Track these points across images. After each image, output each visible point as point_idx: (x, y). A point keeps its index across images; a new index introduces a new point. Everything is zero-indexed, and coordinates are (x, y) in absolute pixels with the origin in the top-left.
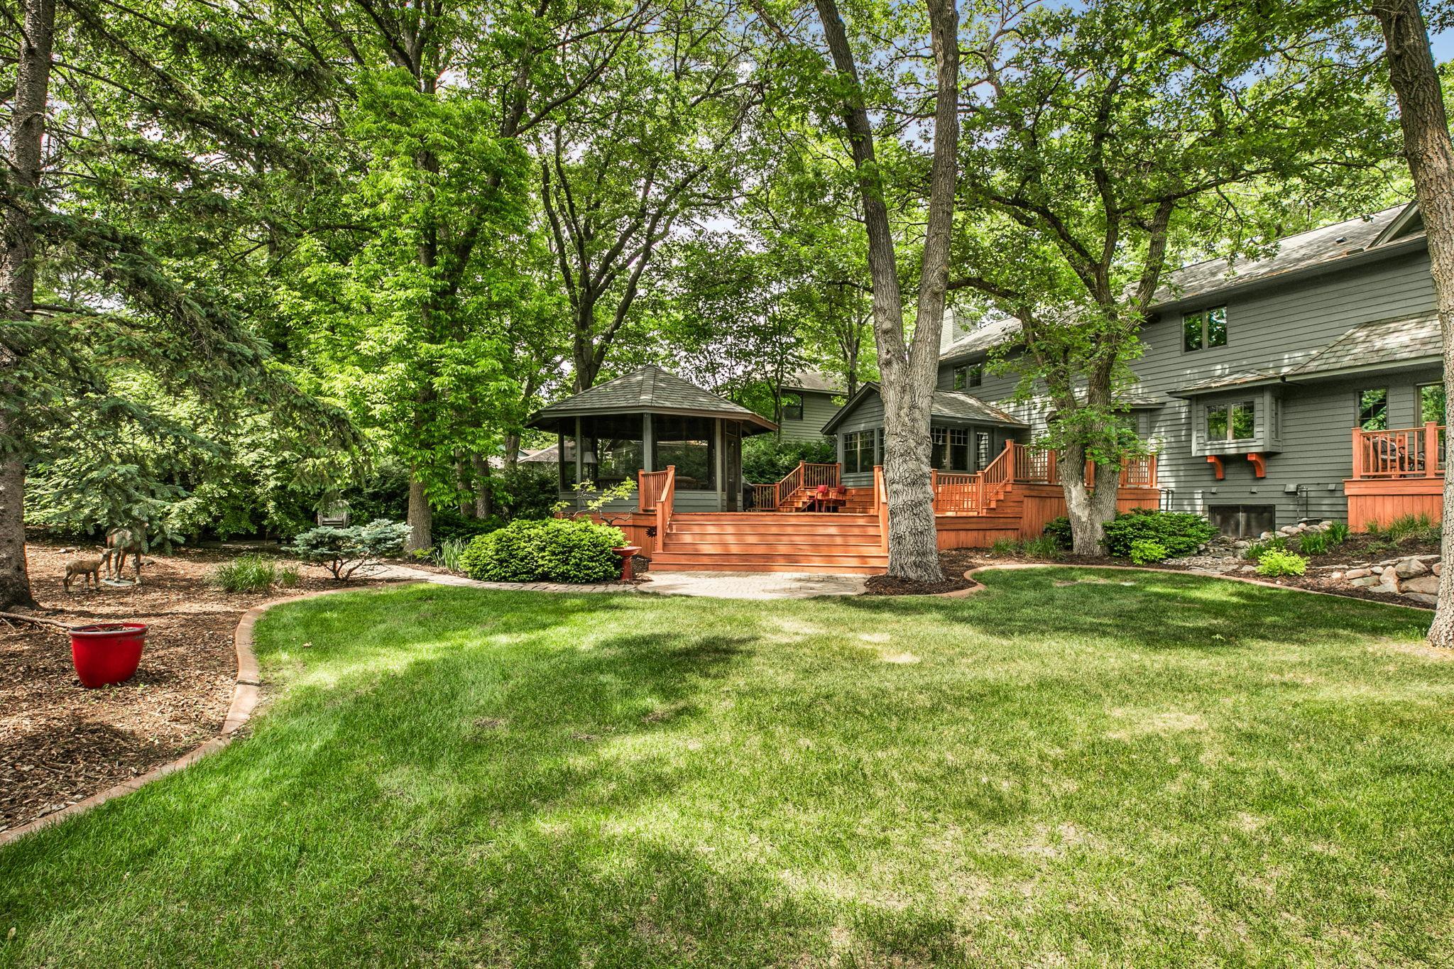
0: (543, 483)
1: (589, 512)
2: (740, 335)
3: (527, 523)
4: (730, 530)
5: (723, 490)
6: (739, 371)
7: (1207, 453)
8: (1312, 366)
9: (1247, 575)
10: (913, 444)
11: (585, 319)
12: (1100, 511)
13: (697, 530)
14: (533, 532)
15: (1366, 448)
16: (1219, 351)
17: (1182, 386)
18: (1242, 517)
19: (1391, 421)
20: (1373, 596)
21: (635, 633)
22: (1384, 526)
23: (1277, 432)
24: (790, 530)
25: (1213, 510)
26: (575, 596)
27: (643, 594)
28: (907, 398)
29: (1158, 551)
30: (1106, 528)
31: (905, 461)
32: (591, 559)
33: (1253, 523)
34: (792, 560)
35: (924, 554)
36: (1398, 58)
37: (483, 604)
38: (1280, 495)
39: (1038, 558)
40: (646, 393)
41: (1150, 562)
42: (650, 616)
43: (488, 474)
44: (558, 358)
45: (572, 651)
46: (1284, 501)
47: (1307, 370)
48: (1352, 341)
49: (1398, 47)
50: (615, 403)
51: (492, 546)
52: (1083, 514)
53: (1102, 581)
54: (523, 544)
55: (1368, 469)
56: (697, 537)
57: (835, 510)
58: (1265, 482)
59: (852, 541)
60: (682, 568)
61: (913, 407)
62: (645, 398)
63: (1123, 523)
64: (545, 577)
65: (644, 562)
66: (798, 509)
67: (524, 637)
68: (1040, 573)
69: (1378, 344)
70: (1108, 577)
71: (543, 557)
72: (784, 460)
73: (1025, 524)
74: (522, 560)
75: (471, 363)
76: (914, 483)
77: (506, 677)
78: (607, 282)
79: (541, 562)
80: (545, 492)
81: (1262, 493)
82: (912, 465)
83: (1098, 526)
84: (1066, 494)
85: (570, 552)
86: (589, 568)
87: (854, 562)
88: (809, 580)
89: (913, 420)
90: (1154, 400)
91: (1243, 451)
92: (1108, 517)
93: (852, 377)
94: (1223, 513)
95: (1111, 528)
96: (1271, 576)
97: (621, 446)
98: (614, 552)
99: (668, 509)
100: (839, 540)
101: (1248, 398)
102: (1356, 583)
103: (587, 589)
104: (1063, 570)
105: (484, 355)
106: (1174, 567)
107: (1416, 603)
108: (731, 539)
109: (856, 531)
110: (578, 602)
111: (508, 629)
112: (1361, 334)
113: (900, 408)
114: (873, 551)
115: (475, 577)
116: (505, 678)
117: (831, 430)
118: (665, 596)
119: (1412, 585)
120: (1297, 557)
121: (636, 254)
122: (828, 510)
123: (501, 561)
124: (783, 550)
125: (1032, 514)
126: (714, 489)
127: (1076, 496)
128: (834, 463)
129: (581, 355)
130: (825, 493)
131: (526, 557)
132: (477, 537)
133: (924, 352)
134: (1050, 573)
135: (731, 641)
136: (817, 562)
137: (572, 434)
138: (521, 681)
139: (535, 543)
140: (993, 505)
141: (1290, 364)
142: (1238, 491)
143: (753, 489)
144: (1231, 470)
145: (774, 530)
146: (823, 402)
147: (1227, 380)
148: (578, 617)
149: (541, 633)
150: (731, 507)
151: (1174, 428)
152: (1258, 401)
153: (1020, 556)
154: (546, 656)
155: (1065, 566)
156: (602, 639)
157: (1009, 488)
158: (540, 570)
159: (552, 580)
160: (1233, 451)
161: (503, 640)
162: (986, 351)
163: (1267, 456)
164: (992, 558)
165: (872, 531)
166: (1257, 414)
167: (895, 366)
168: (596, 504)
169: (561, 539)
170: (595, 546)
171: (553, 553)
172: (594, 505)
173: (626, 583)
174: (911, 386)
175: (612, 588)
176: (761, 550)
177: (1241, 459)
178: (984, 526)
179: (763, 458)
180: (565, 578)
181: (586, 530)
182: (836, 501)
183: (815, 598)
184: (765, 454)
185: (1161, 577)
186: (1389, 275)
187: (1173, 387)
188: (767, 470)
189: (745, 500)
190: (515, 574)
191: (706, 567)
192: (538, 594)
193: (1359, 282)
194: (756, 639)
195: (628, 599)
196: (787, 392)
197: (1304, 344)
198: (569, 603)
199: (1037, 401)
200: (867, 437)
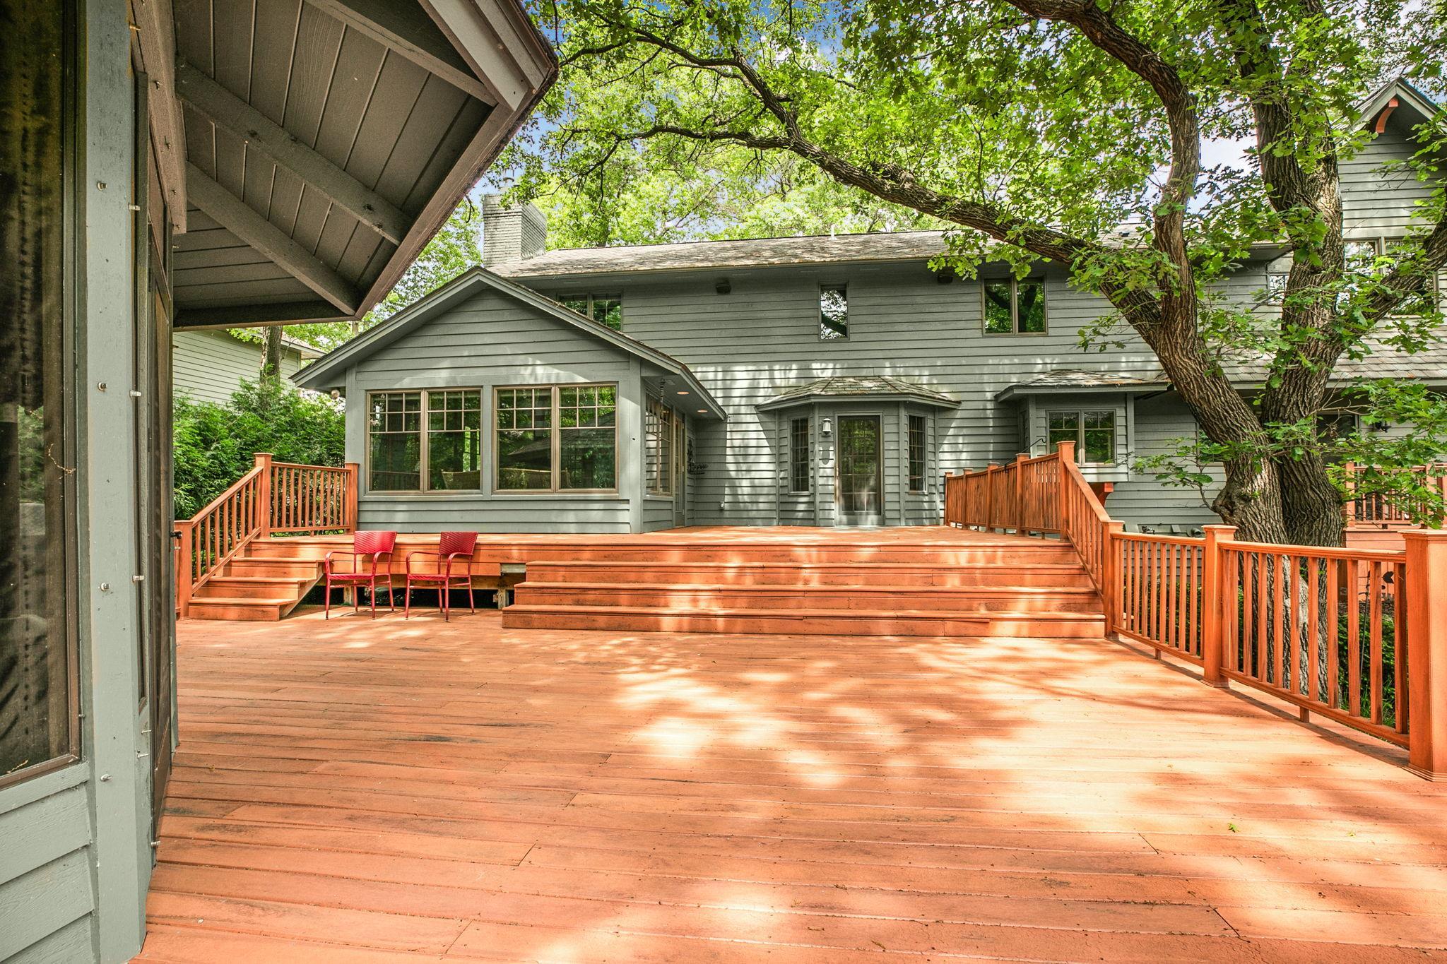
16: (1036, 339)
101: (1104, 409)
117: (324, 377)
152: (1119, 413)
166: (1118, 431)
199: (742, 375)
200: (453, 404)
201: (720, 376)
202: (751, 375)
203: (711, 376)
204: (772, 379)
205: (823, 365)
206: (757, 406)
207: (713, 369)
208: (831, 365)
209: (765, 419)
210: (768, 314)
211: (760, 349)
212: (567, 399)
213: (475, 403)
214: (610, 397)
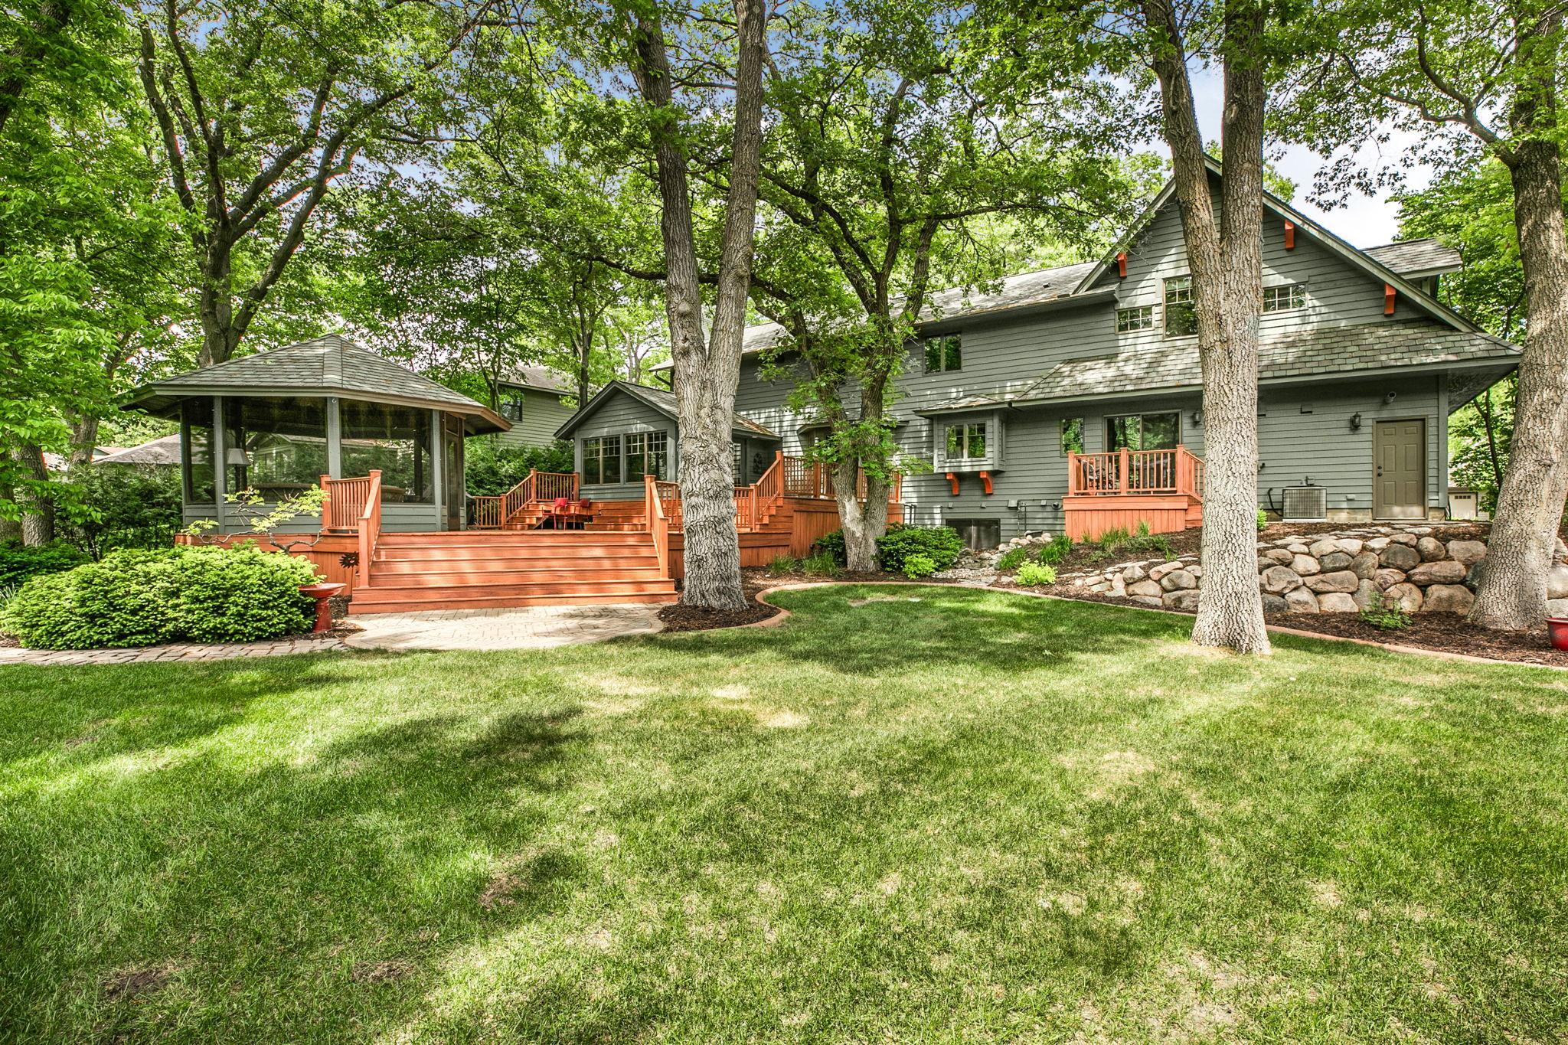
0: (148, 494)
1: (254, 535)
2: (446, 314)
3: (140, 553)
4: (464, 554)
5: (443, 503)
6: (442, 357)
7: (947, 470)
8: (1032, 394)
9: (1009, 585)
10: (715, 450)
11: (219, 265)
12: (873, 527)
13: (416, 556)
14: (153, 568)
15: (1078, 469)
16: (953, 375)
17: (925, 406)
18: (973, 529)
19: (1086, 446)
20: (1110, 600)
21: (384, 722)
22: (1095, 537)
23: (1003, 453)
24: (544, 553)
25: (950, 523)
26: (245, 665)
27: (360, 652)
28: (708, 395)
29: (928, 565)
30: (879, 543)
31: (706, 470)
32: (265, 605)
33: (983, 535)
34: (552, 590)
35: (728, 579)
36: (1174, 113)
37: (64, 696)
38: (1004, 509)
39: (818, 576)
40: (331, 372)
41: (923, 576)
42: (392, 689)
43: (46, 478)
44: (165, 318)
45: (279, 773)
46: (1007, 515)
47: (1028, 397)
48: (1058, 373)
49: (1175, 103)
50: (282, 381)
51: (70, 592)
52: (857, 529)
53: (890, 599)
54: (134, 588)
55: (1078, 488)
56: (419, 566)
57: (579, 526)
58: (992, 498)
59: (623, 564)
60: (400, 608)
61: (715, 407)
62: (332, 378)
63: (894, 538)
64: (180, 637)
65: (344, 604)
66: (531, 527)
67: (171, 756)
68: (827, 593)
69: (1080, 379)
70: (894, 594)
71: (175, 607)
72: (508, 468)
73: (794, 540)
74: (134, 612)
75: (15, 297)
76: (716, 496)
77: (157, 854)
78: (254, 219)
79: (171, 614)
80: (154, 506)
81: (992, 507)
82: (714, 474)
83: (872, 541)
84: (840, 509)
85: (226, 596)
86: (263, 619)
87: (629, 590)
88: (583, 616)
89: (716, 422)
90: (899, 418)
91: (976, 469)
92: (880, 532)
93: (583, 376)
94: (959, 526)
95: (884, 544)
96: (1028, 585)
97: (267, 445)
98: (303, 593)
99: (373, 528)
100: (607, 564)
101: (980, 421)
102: (1095, 589)
103: (260, 650)
104: (848, 588)
105: (41, 285)
106: (944, 580)
107: (1142, 604)
108: (466, 567)
109: (626, 553)
110: (255, 675)
111: (132, 742)
112: (1066, 369)
113: (700, 407)
114: (648, 575)
115: (36, 645)
116: (155, 856)
117: (567, 434)
118: (398, 654)
119: (1137, 589)
120: (1047, 568)
121: (301, 187)
122: (570, 526)
123: (92, 618)
124: (538, 578)
125: (801, 531)
126: (430, 501)
127: (850, 511)
128: (571, 472)
129: (212, 313)
131: (142, 607)
132: (36, 580)
133: (726, 344)
134: (839, 592)
135: (540, 719)
136: (584, 591)
137: (206, 422)
138: (194, 856)
139: (159, 584)
140: (766, 521)
141: (1010, 392)
142: (971, 506)
143: (475, 502)
144: (965, 486)
145: (524, 554)
146: (550, 403)
147: (964, 402)
148: (266, 704)
149: (206, 743)
150: (453, 525)
151: (916, 447)
152: (989, 423)
153: (799, 574)
154: (229, 789)
155: (846, 583)
156: (328, 740)
157: (780, 502)
158: (170, 626)
159: (192, 641)
160: (967, 469)
161: (126, 767)
162: (757, 354)
163: (995, 474)
164: (772, 577)
165: (645, 552)
166: (988, 435)
167: (694, 357)
168: (266, 523)
169: (210, 577)
170: (271, 585)
171: (196, 600)
172: (262, 525)
173: (323, 636)
174: (713, 382)
175: (302, 647)
176: (511, 580)
177: (975, 476)
178: (758, 544)
179: (481, 465)
180: (218, 636)
181: (251, 562)
182: (579, 516)
183: (614, 641)
184: (483, 460)
185: (940, 591)
186: (1085, 320)
187: (917, 406)
188: (487, 479)
189: (468, 518)
190: (121, 636)
191: (435, 605)
192: (174, 667)
193: (1062, 324)
194: (576, 711)
195: (342, 663)
196: (505, 388)
197: (1023, 374)
198: (237, 678)
200: (611, 443)
207: (773, 410)
212: (650, 439)
213: (618, 442)
214: (664, 437)
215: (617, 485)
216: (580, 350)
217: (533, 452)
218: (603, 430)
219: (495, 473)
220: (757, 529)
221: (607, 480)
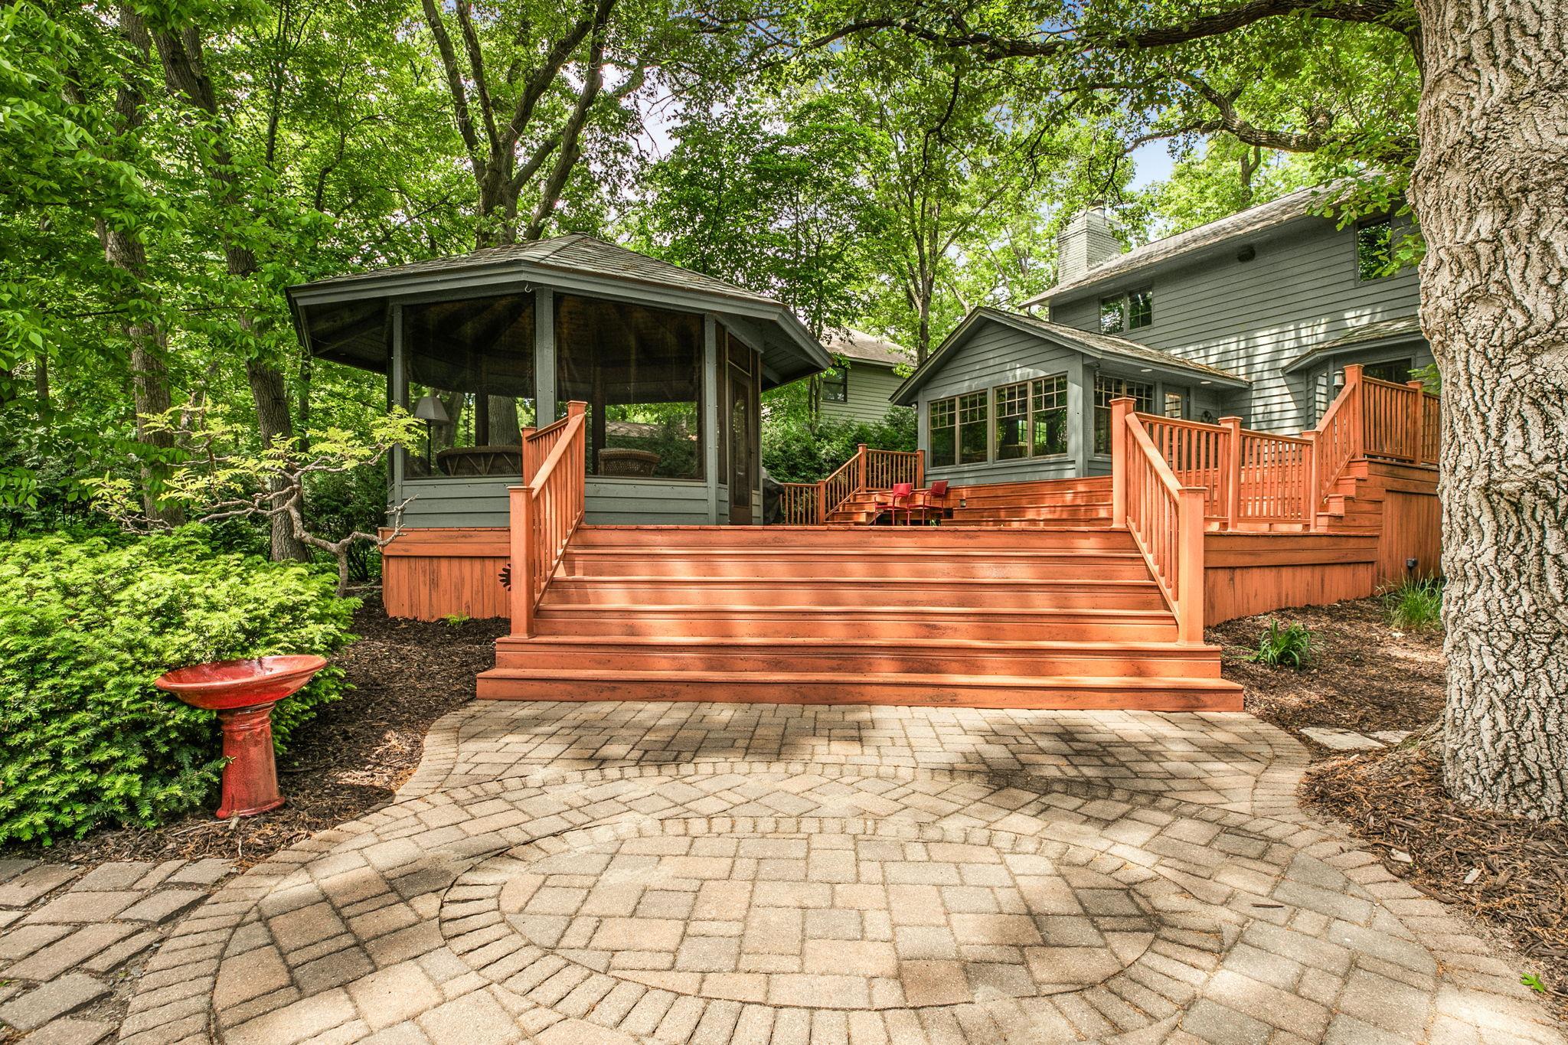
4: (733, 570)
5: (722, 480)
24: (900, 572)
34: (916, 662)
56: (643, 591)
60: (577, 692)
72: (827, 450)
73: (1383, 551)
93: (922, 331)
108: (735, 600)
114: (1142, 634)
117: (906, 398)
124: (890, 631)
126: (700, 475)
128: (914, 451)
130: (907, 498)
140: (1336, 509)
143: (780, 490)
145: (858, 571)
150: (737, 513)
157: (1362, 472)
179: (796, 448)
184: (798, 441)
188: (801, 463)
189: (767, 509)
199: (1265, 341)
200: (973, 403)
201: (1242, 345)
202: (1274, 339)
203: (1233, 347)
204: (1298, 338)
205: (1359, 313)
206: (1283, 369)
207: (1235, 339)
208: (1368, 311)
209: (1291, 380)
210: (1297, 270)
211: (1287, 309)
212: (1037, 390)
213: (983, 402)
214: (1063, 386)
215: (982, 465)
216: (919, 303)
217: (861, 429)
218: (959, 385)
219: (812, 456)
220: (1320, 526)
221: (966, 459)
